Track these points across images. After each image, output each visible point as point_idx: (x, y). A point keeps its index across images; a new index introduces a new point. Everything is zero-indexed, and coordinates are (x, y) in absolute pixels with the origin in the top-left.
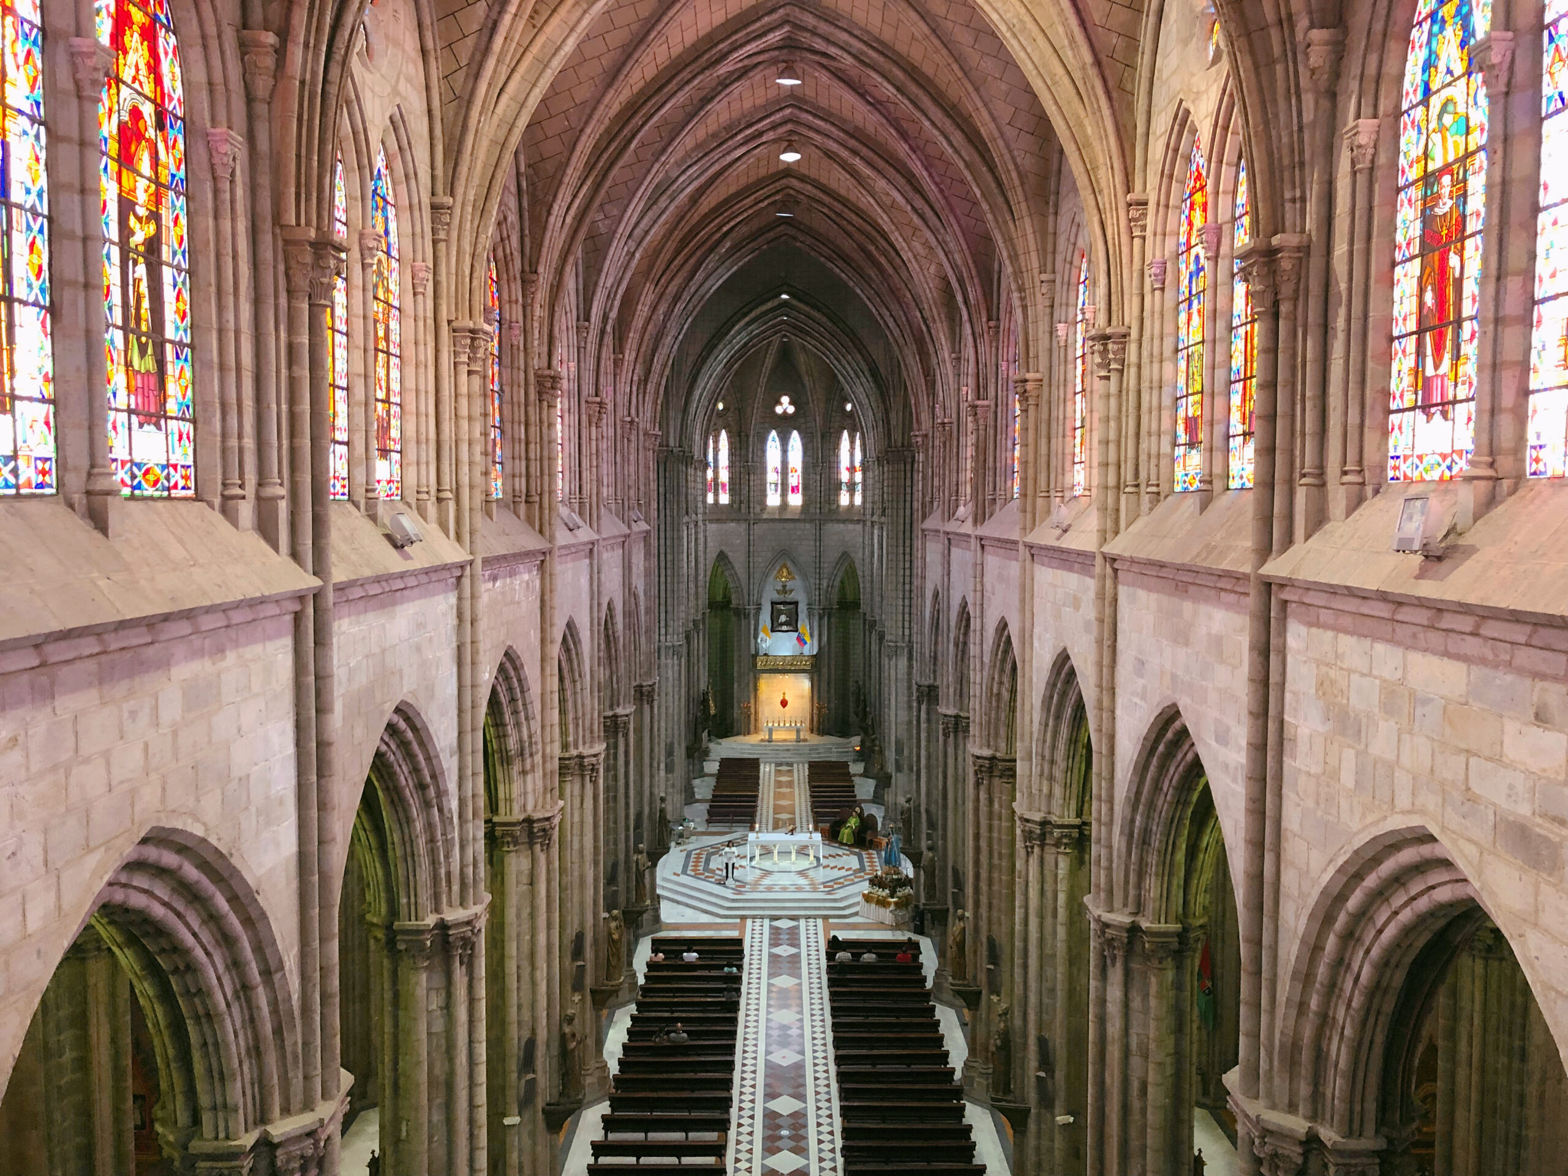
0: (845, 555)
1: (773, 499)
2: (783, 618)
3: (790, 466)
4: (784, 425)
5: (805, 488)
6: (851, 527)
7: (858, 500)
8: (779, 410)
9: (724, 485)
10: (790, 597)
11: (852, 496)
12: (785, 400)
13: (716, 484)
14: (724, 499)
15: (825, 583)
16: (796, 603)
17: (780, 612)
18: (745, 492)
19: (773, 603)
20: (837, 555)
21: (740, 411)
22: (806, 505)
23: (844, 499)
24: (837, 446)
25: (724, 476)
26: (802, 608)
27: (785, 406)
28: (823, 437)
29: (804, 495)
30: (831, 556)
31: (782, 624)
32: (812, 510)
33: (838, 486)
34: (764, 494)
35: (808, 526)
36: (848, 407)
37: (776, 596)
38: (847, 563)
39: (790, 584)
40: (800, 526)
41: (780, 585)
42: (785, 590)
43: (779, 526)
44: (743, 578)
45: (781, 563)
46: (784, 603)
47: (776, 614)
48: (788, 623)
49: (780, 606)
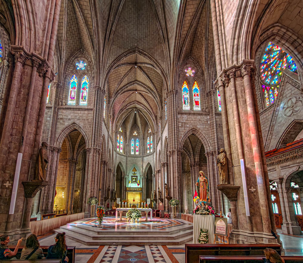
0: (149, 163)
1: (132, 153)
2: (134, 180)
3: (136, 146)
4: (135, 137)
5: (140, 150)
6: (150, 156)
7: (151, 151)
8: (134, 134)
9: (121, 148)
10: (136, 175)
11: (150, 150)
12: (135, 132)
13: (120, 147)
14: (121, 151)
15: (144, 171)
16: (137, 177)
17: (133, 179)
18: (126, 150)
19: (132, 176)
20: (146, 164)
21: (126, 133)
22: (140, 154)
23: (148, 152)
24: (147, 140)
25: (121, 146)
26: (139, 178)
27: (135, 133)
28: (143, 139)
29: (139, 152)
31: (133, 182)
32: (141, 155)
33: (147, 150)
34: (130, 151)
35: (140, 158)
36: (149, 132)
37: (132, 175)
38: (149, 166)
39: (136, 172)
40: (138, 158)
41: (133, 173)
42: (134, 174)
43: (133, 158)
44: (125, 169)
45: (133, 167)
46: (134, 177)
47: (132, 179)
48: (135, 181)
49: (133, 177)
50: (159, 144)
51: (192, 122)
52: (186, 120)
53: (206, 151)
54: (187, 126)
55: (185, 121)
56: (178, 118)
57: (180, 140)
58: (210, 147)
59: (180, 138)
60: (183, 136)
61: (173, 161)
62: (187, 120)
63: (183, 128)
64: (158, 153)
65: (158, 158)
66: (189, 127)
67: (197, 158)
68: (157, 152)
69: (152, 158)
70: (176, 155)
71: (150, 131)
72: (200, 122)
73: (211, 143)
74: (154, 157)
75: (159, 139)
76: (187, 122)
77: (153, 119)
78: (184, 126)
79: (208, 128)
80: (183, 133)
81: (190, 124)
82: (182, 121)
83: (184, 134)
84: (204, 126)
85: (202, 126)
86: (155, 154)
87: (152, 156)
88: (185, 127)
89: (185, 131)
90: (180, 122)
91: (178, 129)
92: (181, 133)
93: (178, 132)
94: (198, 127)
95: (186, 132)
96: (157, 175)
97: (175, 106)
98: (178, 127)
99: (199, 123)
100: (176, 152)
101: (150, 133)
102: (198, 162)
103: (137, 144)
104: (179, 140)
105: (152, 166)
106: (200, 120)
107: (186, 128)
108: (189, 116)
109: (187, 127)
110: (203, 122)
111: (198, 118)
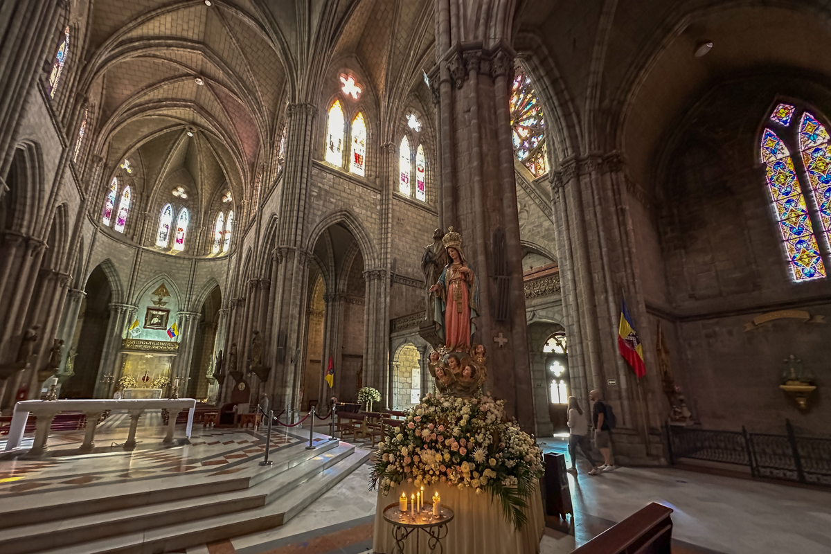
0: (213, 279)
1: (161, 243)
2: (156, 320)
3: (178, 226)
4: (178, 203)
5: (188, 241)
6: (218, 261)
7: (226, 248)
8: (175, 194)
10: (164, 307)
11: (221, 247)
12: (181, 189)
13: (114, 216)
14: (120, 228)
15: (194, 297)
16: (168, 311)
17: (154, 316)
19: (149, 309)
20: (206, 280)
22: (186, 252)
23: (215, 250)
24: (214, 220)
26: (173, 315)
27: (181, 193)
28: (205, 213)
29: (185, 245)
30: (201, 280)
31: (153, 324)
32: (191, 254)
33: (213, 242)
34: (154, 236)
35: (186, 262)
36: (225, 200)
37: (152, 305)
38: (212, 287)
39: (165, 299)
40: (181, 261)
41: (156, 299)
42: (160, 302)
43: (164, 259)
44: (125, 284)
45: (160, 283)
46: (158, 310)
47: (149, 317)
48: (157, 324)
49: (154, 312)
50: (252, 233)
51: (343, 194)
52: (330, 187)
53: (366, 268)
54: (332, 200)
55: (326, 187)
56: (312, 176)
57: (311, 228)
58: (377, 260)
59: (312, 224)
60: (318, 220)
61: (285, 275)
62: (333, 187)
63: (321, 202)
64: (244, 255)
65: (241, 268)
66: (334, 203)
67: (342, 282)
68: (241, 253)
69: (226, 268)
70: (295, 262)
71: (229, 198)
72: (361, 200)
73: (379, 252)
74: (232, 266)
75: (253, 220)
76: (332, 190)
77: (243, 169)
78: (323, 197)
79: (375, 219)
80: (320, 213)
81: (339, 198)
82: (319, 184)
83: (321, 215)
84: (369, 213)
85: (364, 211)
86: (234, 257)
87: (226, 262)
88: (325, 201)
89: (325, 210)
90: (315, 186)
91: (310, 199)
92: (316, 212)
93: (307, 206)
94: (357, 210)
95: (327, 214)
96: (234, 311)
97: (308, 143)
98: (311, 196)
99: (359, 201)
100: (296, 254)
101: (229, 204)
102: (343, 291)
103: (184, 223)
104: (307, 227)
105: (222, 288)
106: (361, 197)
107: (327, 204)
108: (338, 179)
109: (332, 203)
110: (367, 202)
111: (357, 190)
